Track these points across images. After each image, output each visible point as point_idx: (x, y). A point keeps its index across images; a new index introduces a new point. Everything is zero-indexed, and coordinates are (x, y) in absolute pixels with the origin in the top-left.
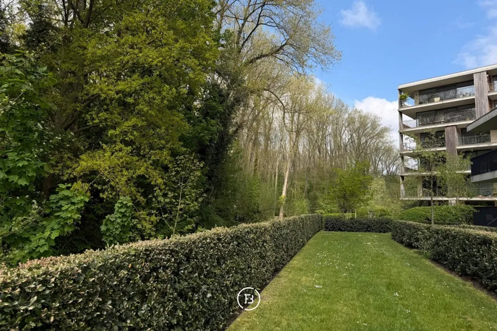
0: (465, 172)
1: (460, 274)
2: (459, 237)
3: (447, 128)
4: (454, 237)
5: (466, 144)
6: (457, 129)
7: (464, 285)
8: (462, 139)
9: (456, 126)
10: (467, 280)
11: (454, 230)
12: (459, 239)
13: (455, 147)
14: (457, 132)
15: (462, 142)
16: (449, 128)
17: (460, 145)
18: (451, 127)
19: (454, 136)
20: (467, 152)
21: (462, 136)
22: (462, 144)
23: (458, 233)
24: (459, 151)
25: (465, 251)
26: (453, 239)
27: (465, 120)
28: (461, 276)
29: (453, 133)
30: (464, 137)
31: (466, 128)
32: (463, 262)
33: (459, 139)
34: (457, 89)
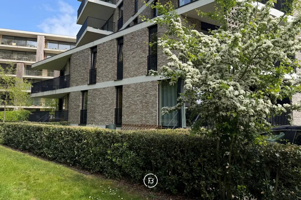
0: (26, 91)
1: (22, 150)
2: (24, 128)
3: (19, 63)
4: (20, 129)
5: (29, 74)
6: (25, 65)
7: (24, 155)
8: (27, 72)
9: (24, 63)
10: (26, 152)
11: (20, 124)
12: (24, 130)
13: (22, 76)
14: (24, 67)
15: (26, 73)
16: (20, 63)
17: (25, 75)
18: (21, 63)
19: (22, 69)
20: (29, 79)
21: (27, 70)
22: (26, 75)
23: (23, 126)
24: (24, 79)
25: (26, 136)
26: (19, 130)
27: (29, 60)
28: (22, 151)
29: (22, 67)
30: (28, 71)
31: (31, 66)
32: (24, 143)
33: (25, 71)
34: (28, 41)
